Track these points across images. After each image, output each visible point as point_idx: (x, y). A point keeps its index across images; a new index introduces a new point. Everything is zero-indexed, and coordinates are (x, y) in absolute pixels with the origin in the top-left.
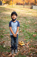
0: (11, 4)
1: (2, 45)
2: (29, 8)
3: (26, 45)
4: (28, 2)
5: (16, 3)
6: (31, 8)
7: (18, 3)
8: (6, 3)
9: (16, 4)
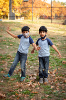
0: (31, 18)
1: (17, 73)
2: (60, 24)
3: (51, 73)
4: (60, 14)
5: (38, 15)
6: (63, 24)
7: (43, 15)
8: (21, 16)
9: (38, 17)
